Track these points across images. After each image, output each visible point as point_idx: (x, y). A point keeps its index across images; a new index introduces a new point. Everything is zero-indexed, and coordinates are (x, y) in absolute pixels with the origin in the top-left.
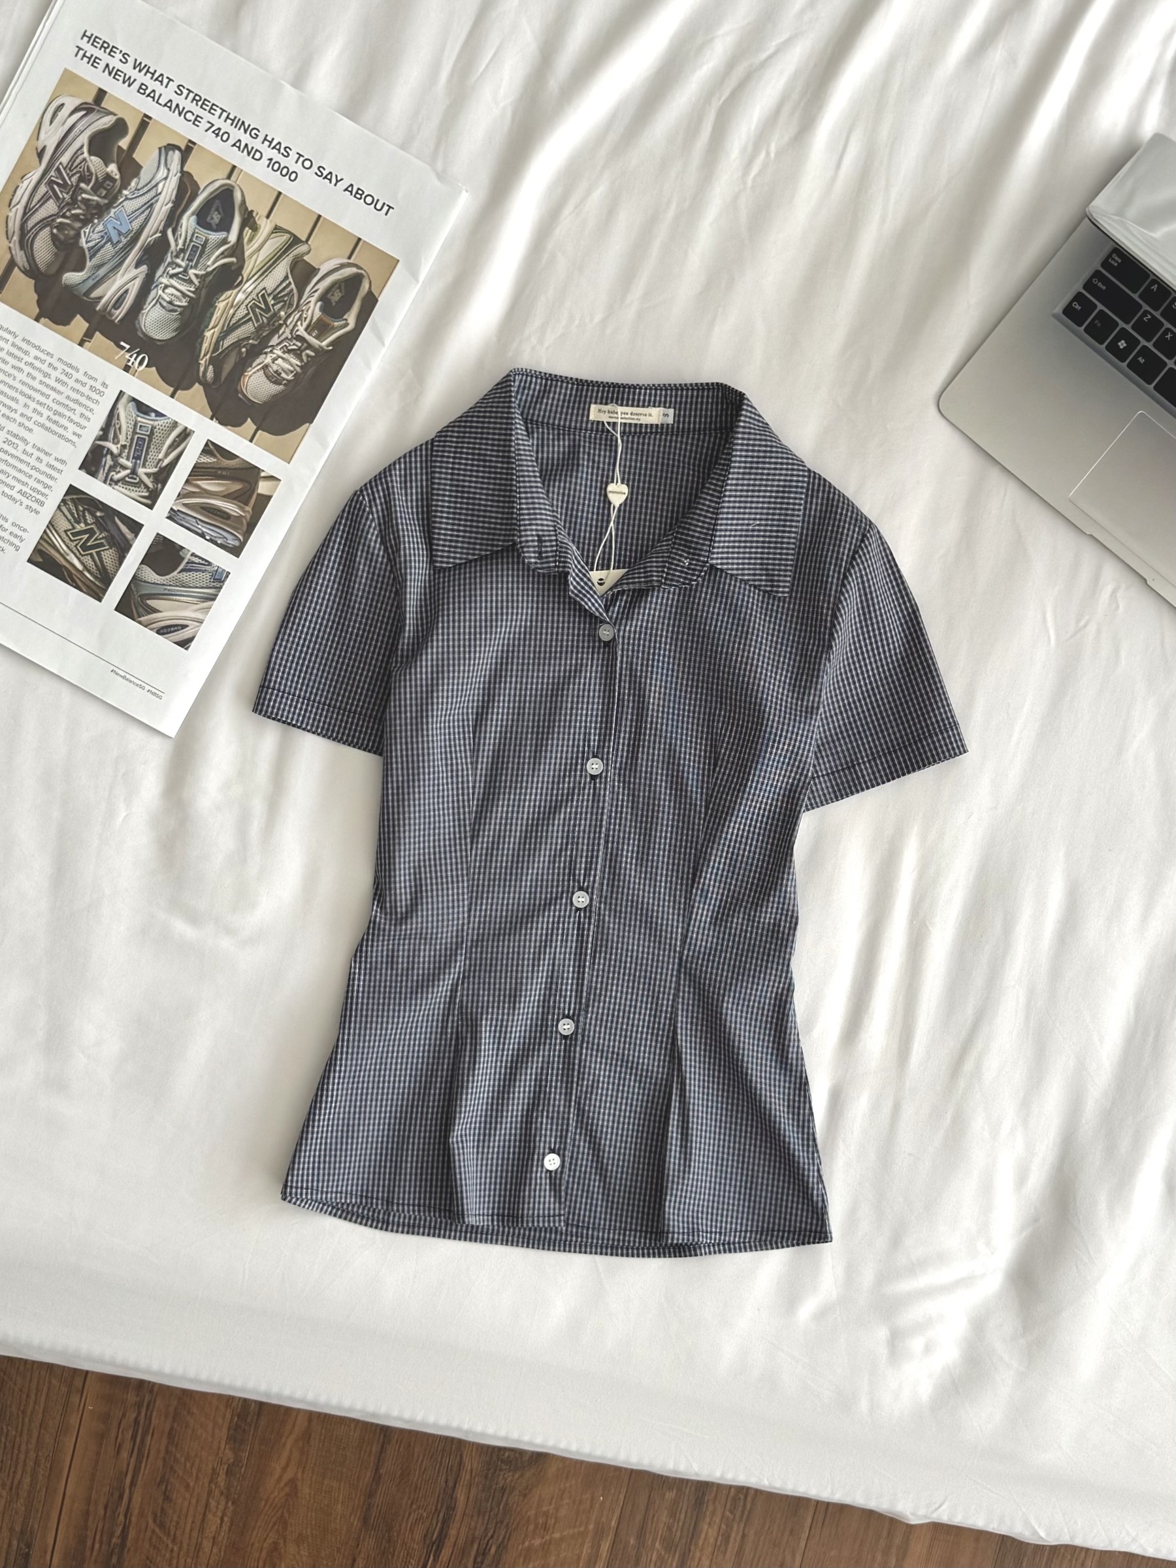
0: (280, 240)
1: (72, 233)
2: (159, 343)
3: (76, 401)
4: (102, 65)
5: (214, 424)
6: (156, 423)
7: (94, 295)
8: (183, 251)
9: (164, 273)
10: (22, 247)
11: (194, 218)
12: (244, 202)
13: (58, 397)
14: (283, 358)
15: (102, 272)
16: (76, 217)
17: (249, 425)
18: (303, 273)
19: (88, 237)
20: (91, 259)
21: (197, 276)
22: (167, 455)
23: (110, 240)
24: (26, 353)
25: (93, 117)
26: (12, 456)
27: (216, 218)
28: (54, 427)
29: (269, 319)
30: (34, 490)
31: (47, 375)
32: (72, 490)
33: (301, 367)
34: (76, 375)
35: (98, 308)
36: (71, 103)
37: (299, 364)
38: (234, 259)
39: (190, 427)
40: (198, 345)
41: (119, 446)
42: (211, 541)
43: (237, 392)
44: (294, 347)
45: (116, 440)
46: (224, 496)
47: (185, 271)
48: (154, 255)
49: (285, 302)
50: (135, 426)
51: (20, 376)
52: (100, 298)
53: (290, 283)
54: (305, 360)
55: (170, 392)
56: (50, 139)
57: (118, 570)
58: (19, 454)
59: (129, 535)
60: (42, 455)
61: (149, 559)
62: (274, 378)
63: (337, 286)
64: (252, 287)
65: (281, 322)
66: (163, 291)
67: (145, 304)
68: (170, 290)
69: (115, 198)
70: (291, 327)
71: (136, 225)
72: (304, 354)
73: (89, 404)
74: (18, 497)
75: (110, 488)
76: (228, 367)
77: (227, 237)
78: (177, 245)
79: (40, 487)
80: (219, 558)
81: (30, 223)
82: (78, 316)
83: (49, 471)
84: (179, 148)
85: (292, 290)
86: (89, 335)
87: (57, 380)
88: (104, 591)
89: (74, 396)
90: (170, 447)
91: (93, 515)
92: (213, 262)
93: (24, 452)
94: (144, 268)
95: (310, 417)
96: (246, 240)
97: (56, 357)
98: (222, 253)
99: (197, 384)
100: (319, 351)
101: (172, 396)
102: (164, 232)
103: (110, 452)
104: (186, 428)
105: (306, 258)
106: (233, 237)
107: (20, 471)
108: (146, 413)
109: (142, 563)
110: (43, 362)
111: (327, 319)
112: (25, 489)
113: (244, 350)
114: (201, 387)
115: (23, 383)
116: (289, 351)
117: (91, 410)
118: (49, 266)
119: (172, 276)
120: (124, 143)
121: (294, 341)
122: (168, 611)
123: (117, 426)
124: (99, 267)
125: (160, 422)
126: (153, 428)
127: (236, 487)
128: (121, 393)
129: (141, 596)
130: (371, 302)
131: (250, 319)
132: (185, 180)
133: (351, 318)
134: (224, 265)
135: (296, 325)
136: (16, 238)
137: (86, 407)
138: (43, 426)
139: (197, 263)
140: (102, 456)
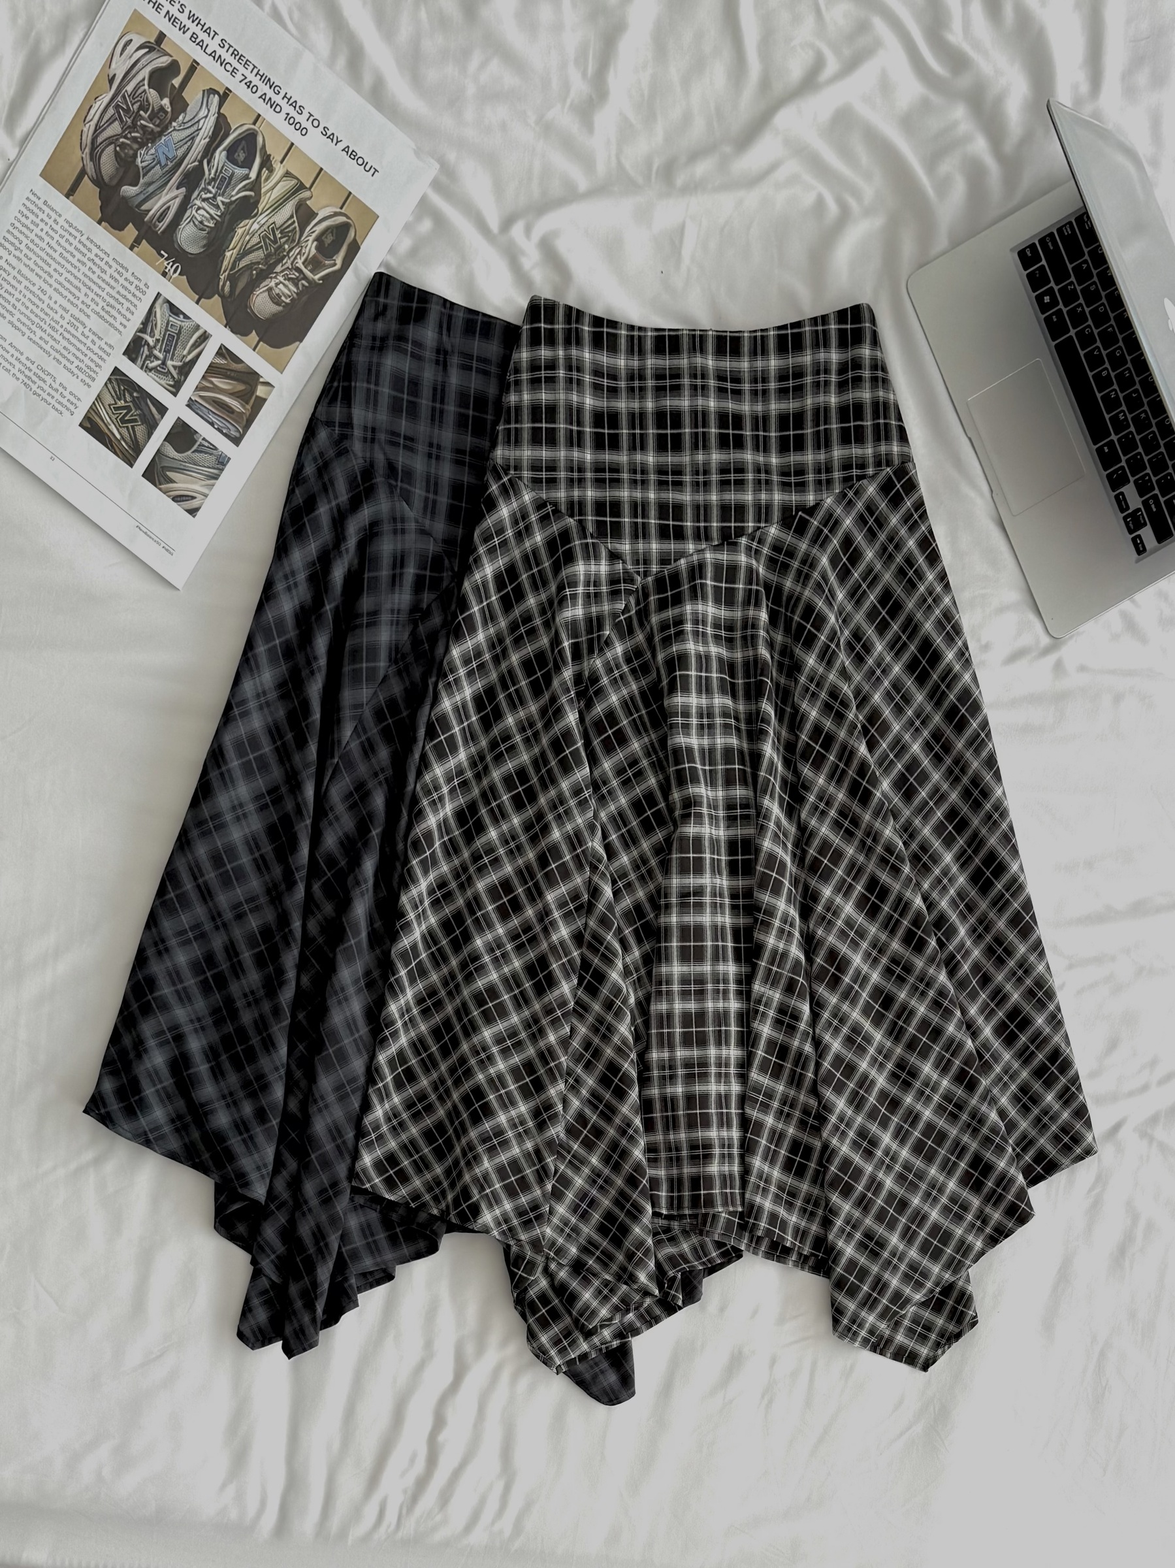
0: (290, 184)
1: (131, 152)
2: (189, 256)
3: (125, 297)
4: (163, 12)
5: (227, 331)
6: (183, 324)
7: (144, 207)
8: (214, 179)
9: (198, 196)
10: (91, 159)
11: (224, 153)
12: (264, 146)
13: (111, 291)
14: (284, 285)
15: (151, 189)
16: (134, 139)
17: (254, 336)
18: (305, 215)
19: (144, 158)
20: (144, 175)
21: (223, 202)
22: (189, 353)
23: (159, 162)
24: (90, 250)
25: (153, 55)
26: (73, 336)
27: (241, 156)
28: (106, 317)
29: (276, 250)
30: (88, 367)
31: (104, 271)
32: (116, 371)
33: (298, 294)
34: (126, 275)
35: (146, 219)
36: (138, 41)
37: (296, 292)
38: (252, 193)
39: (209, 331)
40: (219, 263)
41: (154, 339)
42: (218, 429)
43: (247, 306)
44: (294, 276)
45: (152, 335)
46: (232, 395)
47: (214, 198)
48: (192, 180)
49: (289, 237)
50: (168, 324)
51: (83, 269)
52: (149, 210)
53: (294, 222)
54: (301, 290)
55: (196, 299)
56: (119, 68)
57: (147, 443)
58: (78, 335)
59: (157, 416)
60: (96, 339)
61: (169, 438)
62: (276, 299)
63: (330, 230)
64: (266, 219)
65: (285, 254)
66: (196, 212)
67: (181, 221)
68: (201, 212)
69: (167, 128)
70: (292, 259)
71: (180, 153)
72: (300, 283)
73: (134, 300)
74: (76, 371)
75: (146, 374)
76: (241, 285)
77: (250, 174)
78: (210, 174)
79: (92, 365)
80: (224, 446)
81: (100, 140)
82: (131, 224)
83: (101, 353)
84: (218, 93)
86: (138, 242)
87: (111, 277)
88: (135, 459)
89: (123, 292)
90: (192, 346)
91: (131, 395)
92: (236, 193)
93: (83, 334)
94: (183, 190)
95: (301, 341)
96: (263, 178)
97: (111, 257)
98: (244, 187)
99: (217, 295)
100: (312, 283)
101: (197, 302)
102: (201, 162)
103: (147, 343)
104: (206, 332)
105: (308, 202)
106: (253, 175)
107: (78, 349)
108: (177, 315)
109: (165, 440)
110: (102, 260)
111: (320, 257)
112: (81, 365)
113: (254, 273)
114: (220, 299)
115: (85, 275)
116: (289, 279)
117: (135, 306)
118: (111, 178)
119: (204, 200)
120: (176, 82)
121: (294, 271)
122: (182, 483)
123: (154, 323)
124: (150, 184)
125: (187, 323)
126: (181, 327)
127: (240, 387)
128: (159, 295)
129: (163, 468)
130: (354, 249)
131: (262, 247)
132: (221, 120)
133: (339, 259)
134: (245, 197)
135: (296, 257)
136: (87, 150)
137: (132, 303)
138: (97, 314)
139: (224, 192)
140: (142, 346)
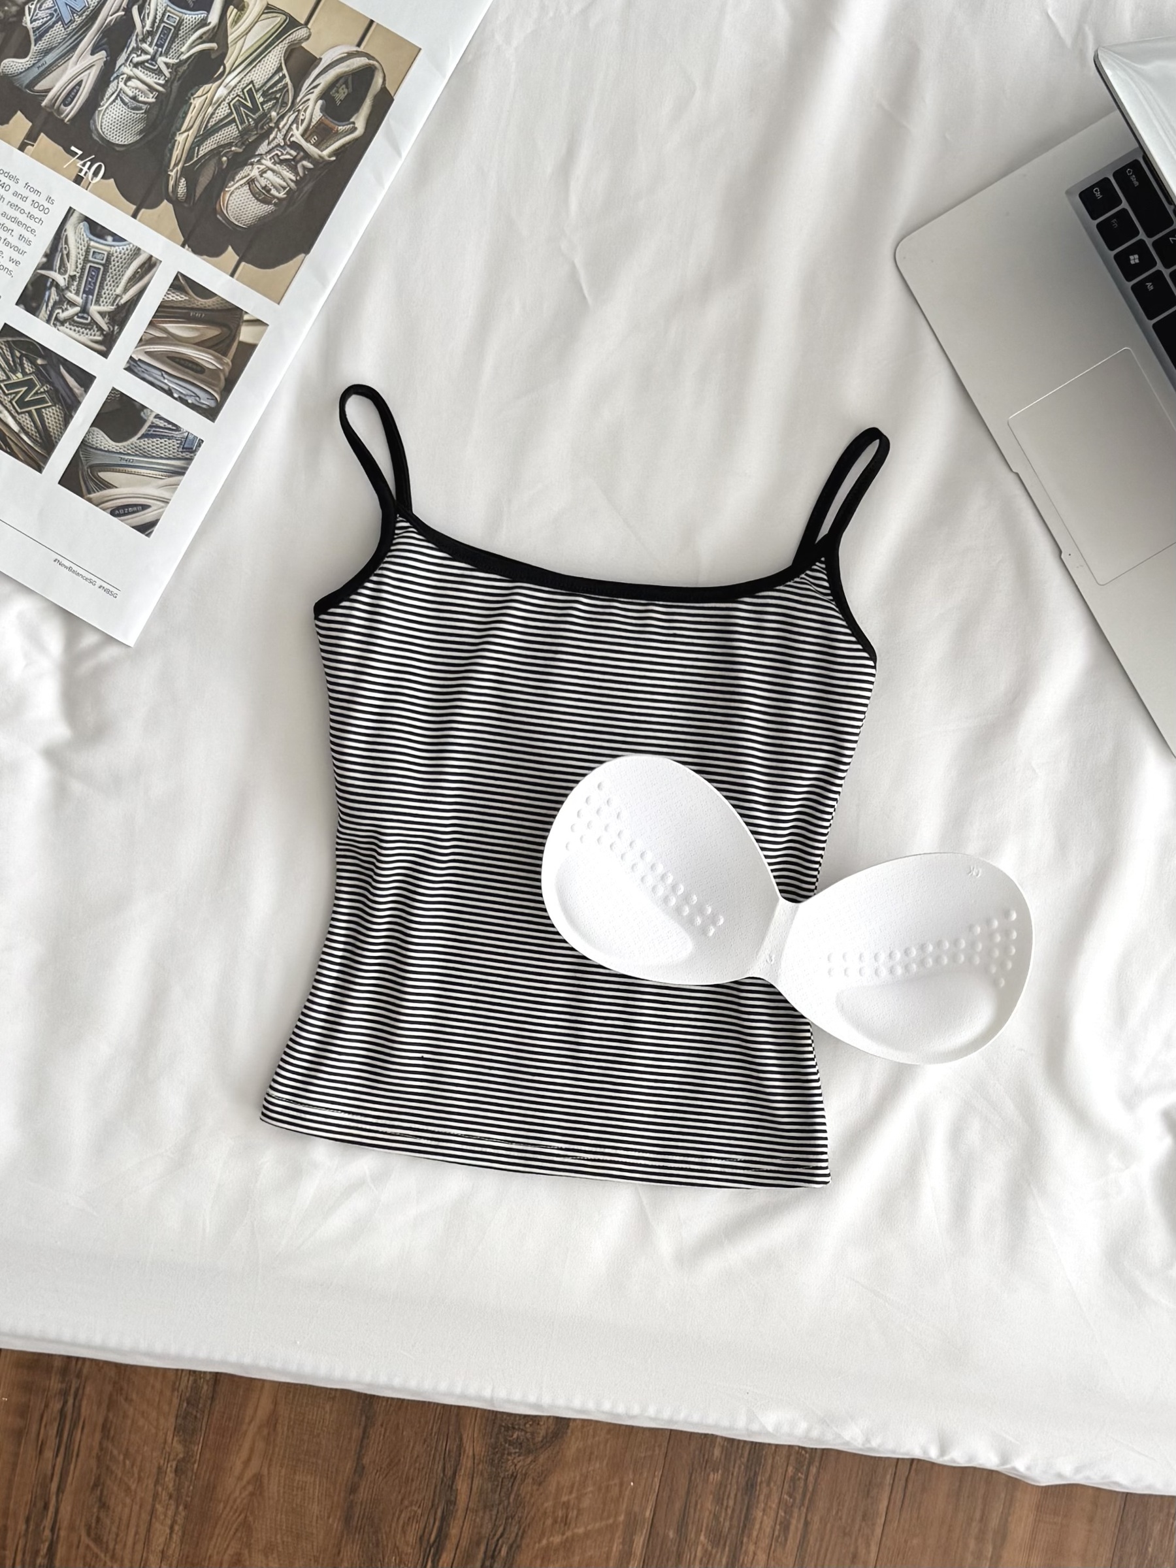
0: (273, 22)
1: (13, 9)
2: (118, 149)
3: (14, 220)
5: (187, 253)
6: (113, 249)
7: (40, 86)
8: (150, 33)
9: (126, 60)
14: (273, 171)
15: (49, 59)
17: (231, 255)
18: (300, 64)
19: (34, 15)
20: (37, 40)
21: (167, 64)
22: (126, 290)
23: (60, 19)
29: (257, 122)
32: (7, 330)
33: (296, 182)
34: (14, 187)
35: (43, 104)
37: (294, 178)
38: (214, 45)
39: (156, 255)
40: (167, 151)
41: (66, 276)
42: (182, 400)
43: (215, 212)
44: (288, 157)
45: (63, 269)
46: (198, 344)
47: (154, 58)
48: (115, 38)
49: (277, 99)
50: (87, 252)
52: (48, 91)
53: (284, 76)
54: (301, 174)
55: (132, 212)
57: (62, 434)
59: (77, 389)
61: (100, 421)
62: (263, 195)
63: (341, 81)
64: (238, 79)
65: (272, 125)
66: (125, 84)
67: (102, 99)
68: (132, 83)
70: (284, 131)
72: (299, 166)
73: (30, 223)
75: (55, 330)
76: (204, 180)
77: (207, 16)
78: (143, 27)
80: (190, 422)
82: (19, 113)
85: (286, 85)
86: (31, 137)
88: (46, 459)
89: (12, 213)
90: (130, 280)
91: (34, 363)
92: (187, 49)
94: (102, 54)
95: (306, 247)
96: (230, 21)
98: (200, 37)
99: (165, 201)
100: (318, 162)
101: (134, 216)
102: (128, 10)
103: (55, 284)
104: (151, 257)
105: (303, 45)
106: (214, 18)
108: (102, 237)
109: (93, 425)
111: (329, 122)
113: (224, 159)
114: (171, 205)
116: (281, 162)
117: (33, 231)
119: (136, 65)
121: (288, 149)
122: (124, 487)
123: (65, 252)
124: (47, 52)
125: (118, 249)
126: (109, 255)
127: (212, 332)
128: (71, 211)
129: (91, 467)
130: (384, 102)
131: (234, 120)
134: (202, 52)
135: (290, 129)
137: (27, 227)
139: (169, 48)
140: (45, 288)
